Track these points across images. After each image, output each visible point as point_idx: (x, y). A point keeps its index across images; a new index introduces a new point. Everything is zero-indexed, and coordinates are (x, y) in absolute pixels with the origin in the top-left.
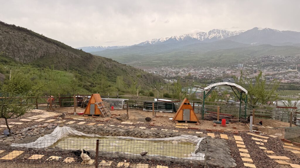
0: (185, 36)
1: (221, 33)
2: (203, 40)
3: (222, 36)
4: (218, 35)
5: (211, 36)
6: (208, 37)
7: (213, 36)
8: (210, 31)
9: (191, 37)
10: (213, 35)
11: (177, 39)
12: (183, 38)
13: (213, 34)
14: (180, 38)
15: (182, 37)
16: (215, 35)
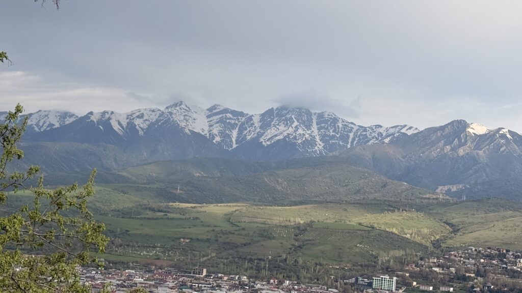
0: (154, 117)
1: (315, 127)
2: (235, 146)
3: (318, 138)
4: (300, 131)
5: (271, 132)
6: (260, 135)
7: (281, 137)
8: (269, 113)
9: (183, 124)
10: (278, 132)
11: (116, 127)
12: (145, 126)
13: (282, 128)
14: (131, 126)
15: (138, 122)
16: (291, 130)
